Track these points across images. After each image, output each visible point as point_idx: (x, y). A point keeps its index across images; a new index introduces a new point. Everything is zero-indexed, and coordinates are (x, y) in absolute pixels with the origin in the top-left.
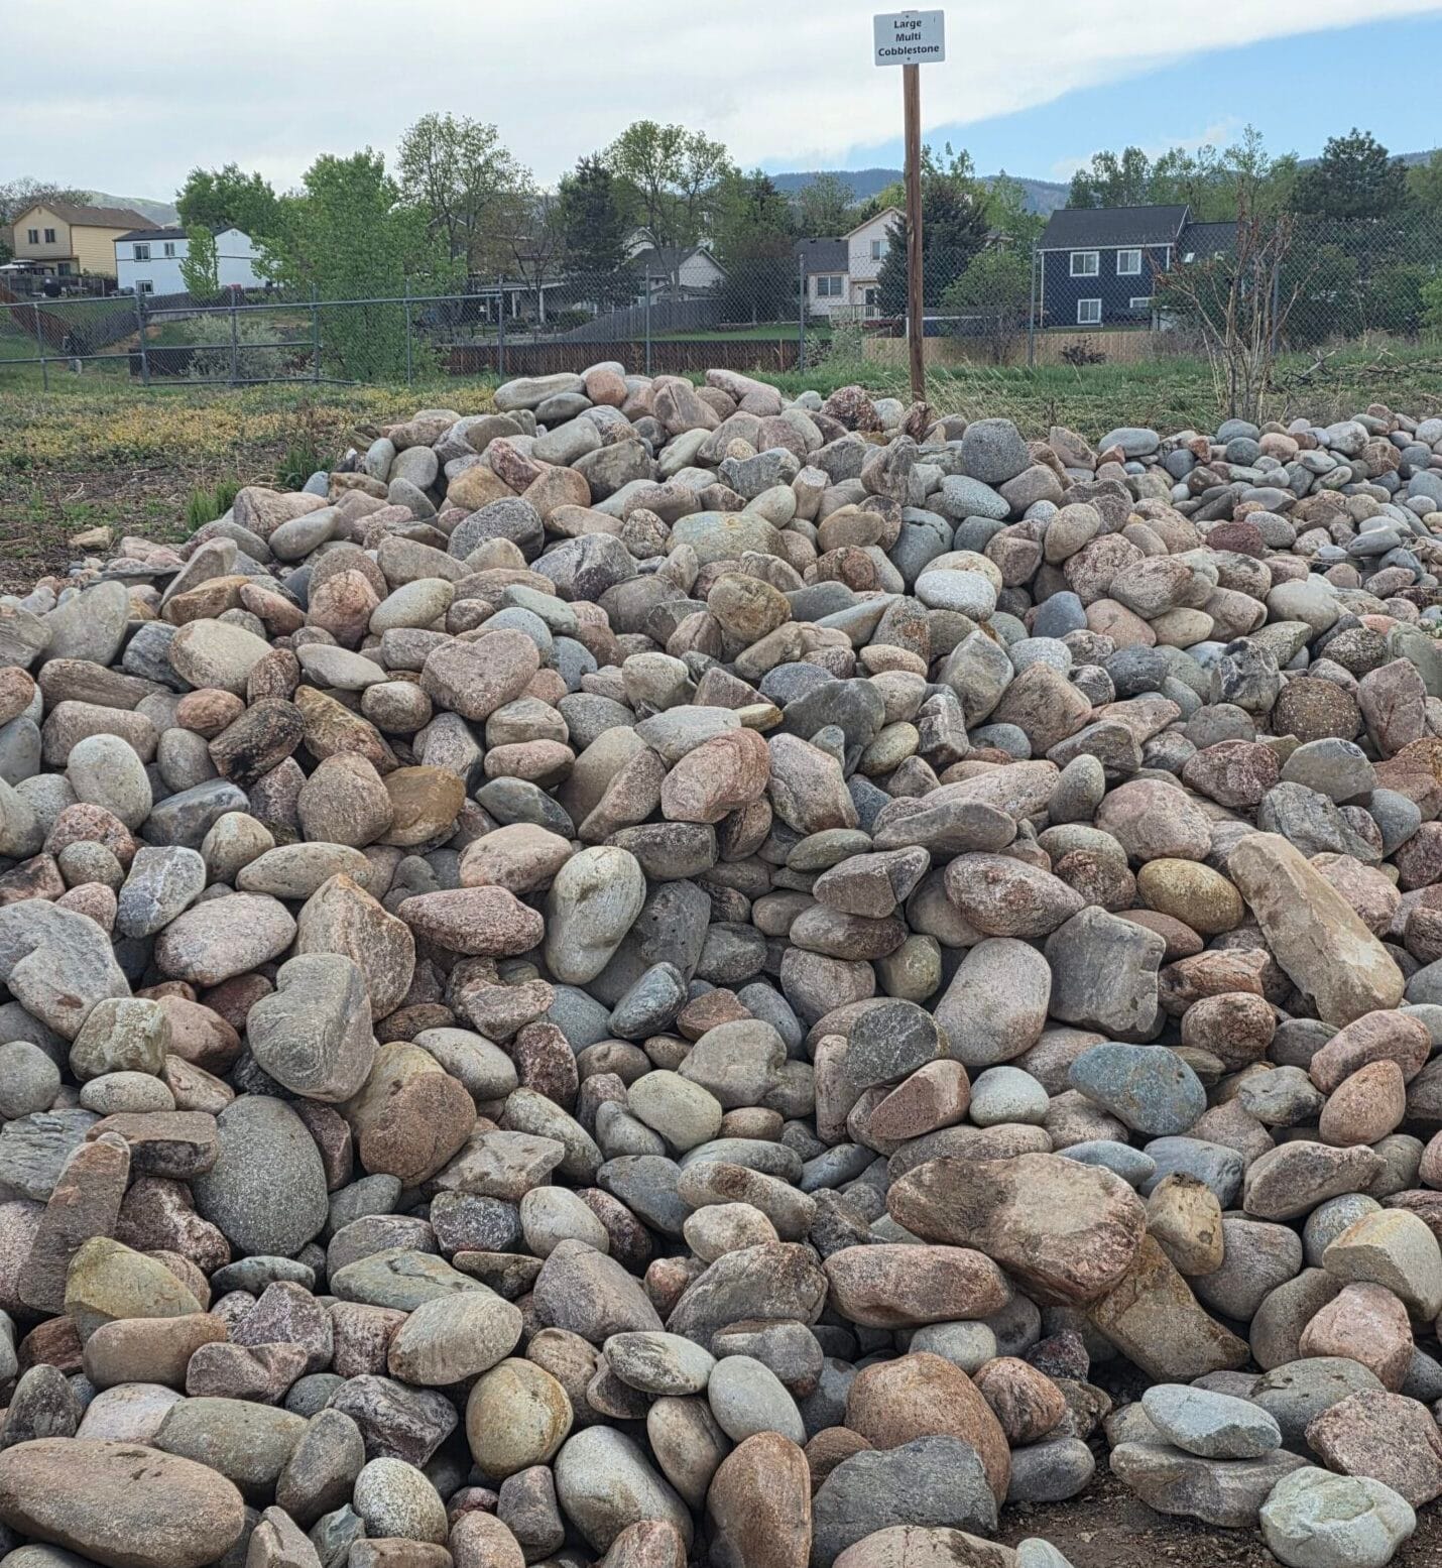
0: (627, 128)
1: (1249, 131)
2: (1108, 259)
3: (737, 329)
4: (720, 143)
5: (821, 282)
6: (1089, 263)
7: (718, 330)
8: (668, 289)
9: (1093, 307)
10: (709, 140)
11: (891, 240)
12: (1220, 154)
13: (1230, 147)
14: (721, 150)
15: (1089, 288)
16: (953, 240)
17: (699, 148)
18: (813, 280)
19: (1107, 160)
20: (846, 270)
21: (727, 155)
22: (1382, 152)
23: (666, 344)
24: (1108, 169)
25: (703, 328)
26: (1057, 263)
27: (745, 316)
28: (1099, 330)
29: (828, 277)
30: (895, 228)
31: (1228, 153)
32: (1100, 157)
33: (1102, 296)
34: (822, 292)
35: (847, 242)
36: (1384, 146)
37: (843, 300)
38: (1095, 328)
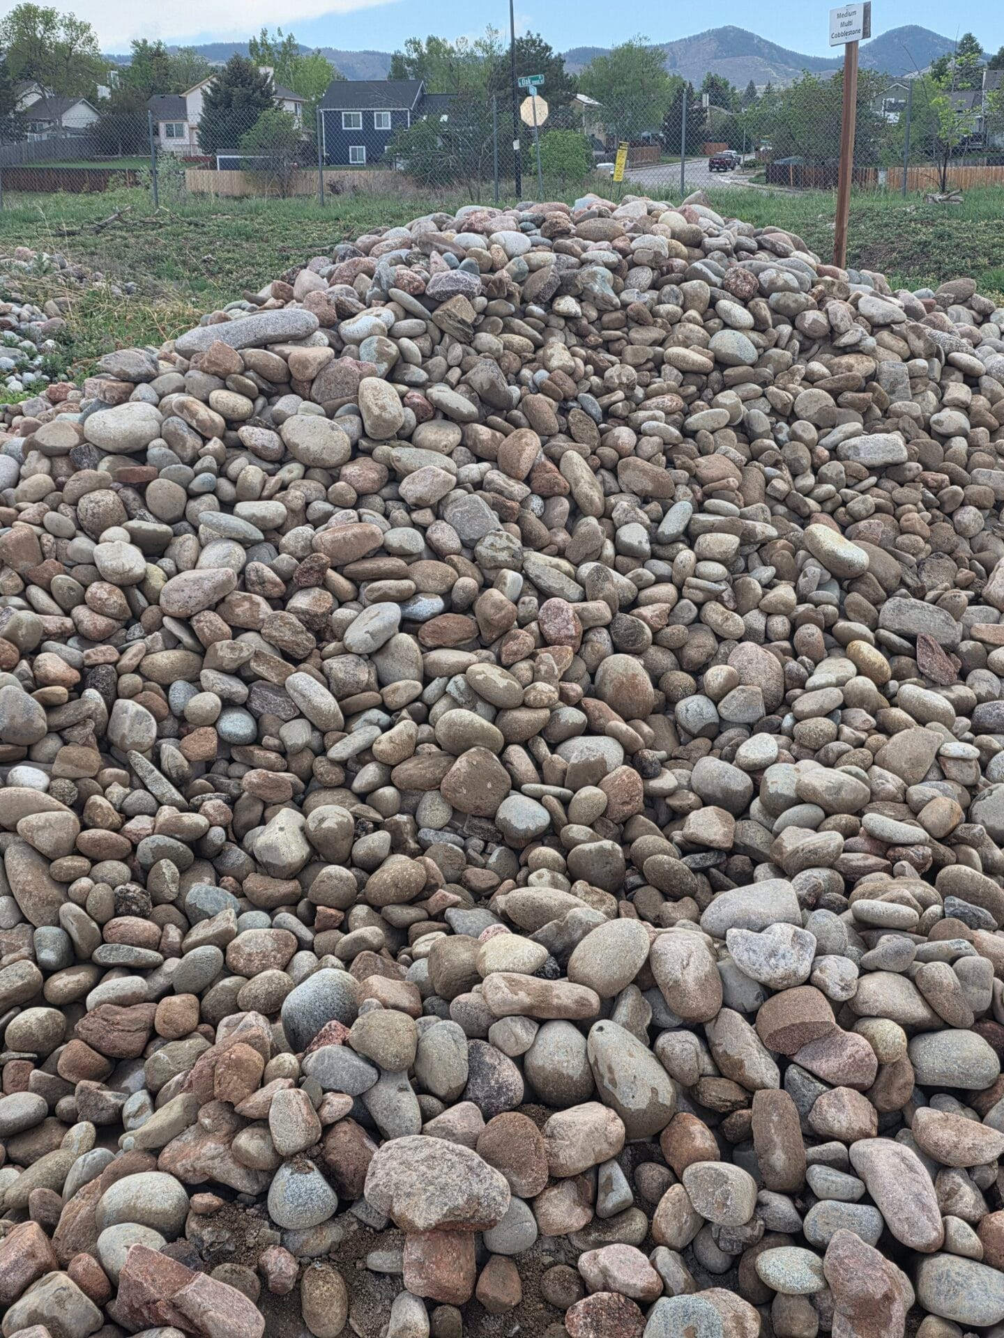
0: (14, 8)
1: (489, 28)
2: (368, 118)
3: (105, 160)
4: (87, 22)
5: (169, 127)
6: (353, 119)
7: (94, 160)
8: (54, 129)
9: (360, 152)
10: (79, 19)
11: (205, 99)
12: (471, 43)
13: (478, 39)
14: (88, 27)
15: (356, 138)
16: (248, 100)
17: (71, 25)
18: (162, 127)
19: (415, 44)
20: (186, 119)
21: (92, 30)
22: (548, 48)
23: (42, 170)
24: (416, 50)
25: (82, 158)
26: (333, 119)
27: (113, 151)
28: (364, 169)
29: (174, 123)
30: (209, 91)
31: (477, 44)
32: (410, 41)
33: (366, 145)
34: (170, 134)
35: (184, 99)
36: (550, 44)
37: (186, 141)
38: (360, 167)
